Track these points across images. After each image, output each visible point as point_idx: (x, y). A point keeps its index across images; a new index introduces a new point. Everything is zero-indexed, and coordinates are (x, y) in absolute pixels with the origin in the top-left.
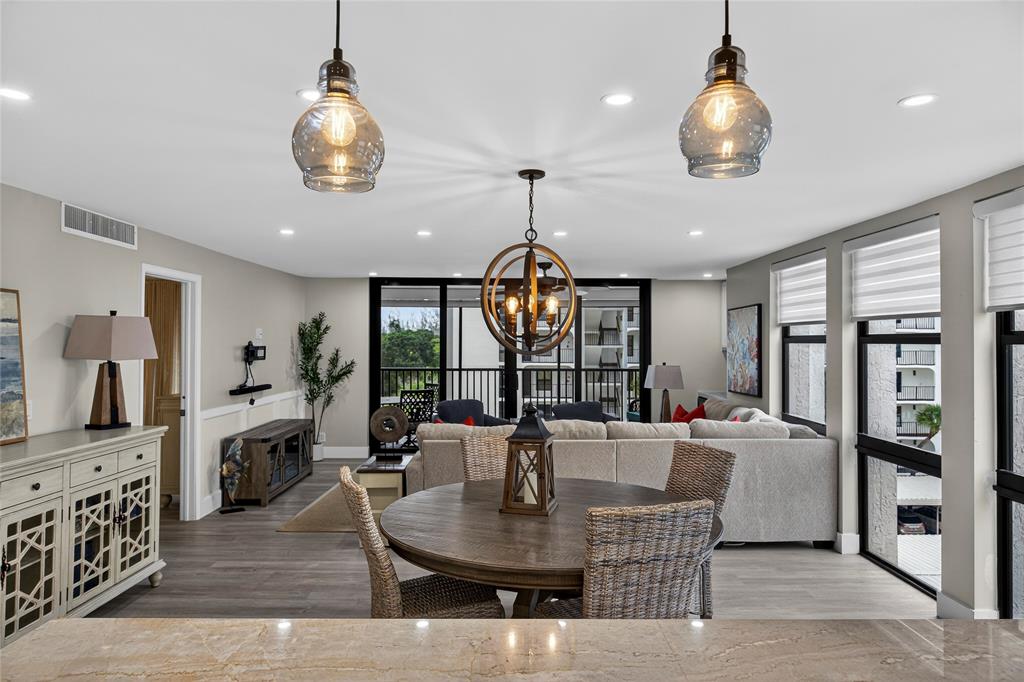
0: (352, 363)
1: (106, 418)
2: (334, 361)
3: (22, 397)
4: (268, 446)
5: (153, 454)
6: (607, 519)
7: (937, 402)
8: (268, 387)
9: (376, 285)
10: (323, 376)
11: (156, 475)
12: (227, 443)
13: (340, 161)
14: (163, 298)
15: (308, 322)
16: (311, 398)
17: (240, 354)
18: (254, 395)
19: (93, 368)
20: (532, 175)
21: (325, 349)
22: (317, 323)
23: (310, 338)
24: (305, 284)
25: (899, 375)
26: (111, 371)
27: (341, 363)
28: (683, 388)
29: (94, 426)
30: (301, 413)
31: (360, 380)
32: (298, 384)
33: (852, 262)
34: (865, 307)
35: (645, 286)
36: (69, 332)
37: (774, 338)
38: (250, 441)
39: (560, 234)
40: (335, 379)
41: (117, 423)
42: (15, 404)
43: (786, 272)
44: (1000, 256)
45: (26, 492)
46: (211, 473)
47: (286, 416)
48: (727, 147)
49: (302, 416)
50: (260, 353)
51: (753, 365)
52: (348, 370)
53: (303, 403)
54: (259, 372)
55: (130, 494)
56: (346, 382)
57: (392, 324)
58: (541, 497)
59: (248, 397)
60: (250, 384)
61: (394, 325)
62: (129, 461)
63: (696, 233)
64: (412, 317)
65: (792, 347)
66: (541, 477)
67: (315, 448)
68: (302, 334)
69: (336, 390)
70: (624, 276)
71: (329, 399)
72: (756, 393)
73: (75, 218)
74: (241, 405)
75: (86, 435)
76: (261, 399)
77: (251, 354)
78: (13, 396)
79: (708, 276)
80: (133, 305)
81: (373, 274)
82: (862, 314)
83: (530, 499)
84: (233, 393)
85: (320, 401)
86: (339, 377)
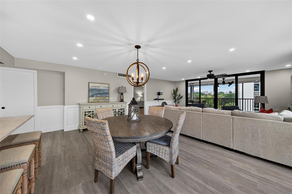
0: (182, 96)
2: (179, 96)
3: (109, 97)
8: (164, 99)
9: (187, 81)
15: (175, 89)
16: (175, 102)
17: (156, 93)
18: (159, 100)
20: (138, 47)
21: (178, 93)
22: (177, 89)
23: (175, 92)
24: (175, 83)
28: (268, 103)
31: (184, 99)
35: (262, 73)
50: (161, 94)
52: (181, 97)
54: (161, 97)
55: (120, 110)
59: (158, 100)
60: (158, 98)
63: (232, 50)
69: (180, 101)
77: (159, 94)
84: (154, 99)
85: (177, 102)
86: (180, 99)
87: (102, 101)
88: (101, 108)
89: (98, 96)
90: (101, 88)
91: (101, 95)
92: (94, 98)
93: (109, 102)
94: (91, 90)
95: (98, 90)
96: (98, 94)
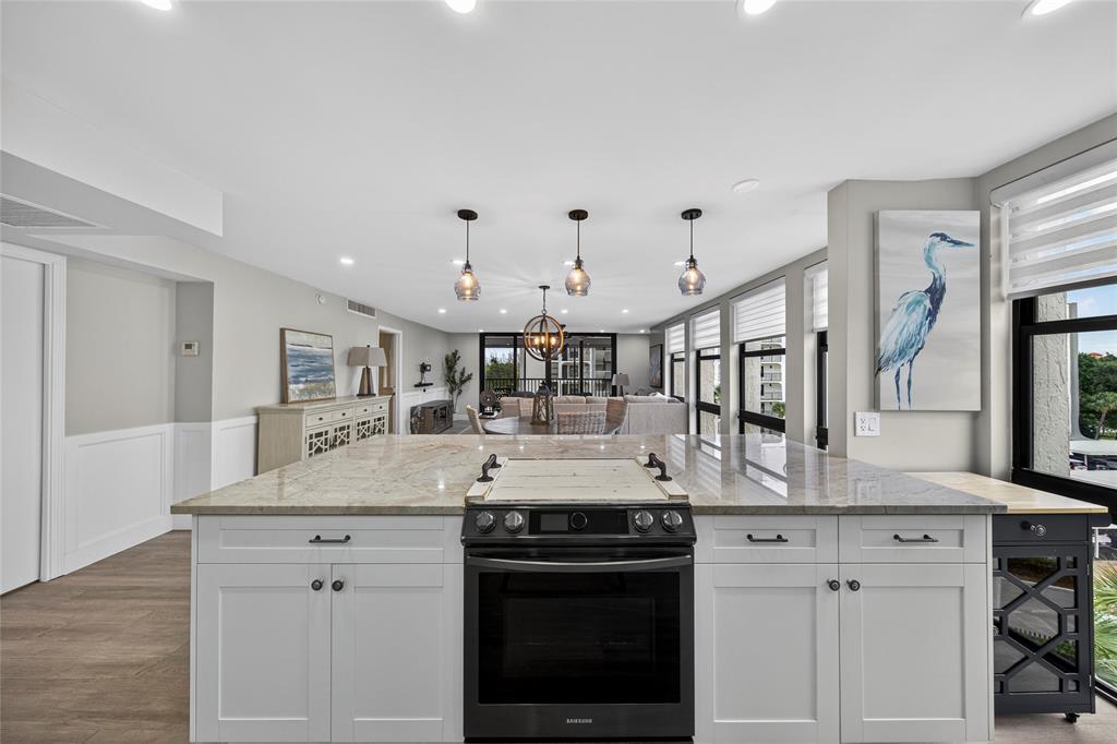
0: (471, 375)
1: (366, 392)
2: (462, 374)
3: (334, 380)
4: (432, 411)
5: (386, 406)
6: (565, 416)
7: (784, 400)
8: (431, 384)
9: (483, 336)
10: (457, 381)
11: (387, 415)
12: (413, 409)
13: (468, 292)
14: (387, 340)
15: (450, 354)
16: (451, 392)
17: (419, 368)
18: (425, 388)
19: (360, 370)
20: (545, 288)
21: (458, 368)
22: (454, 354)
23: (451, 362)
24: (449, 336)
25: (762, 386)
26: (367, 371)
27: (466, 375)
29: (361, 395)
30: (447, 397)
31: (475, 383)
32: (446, 385)
33: (694, 323)
34: (699, 344)
35: (614, 336)
36: (350, 354)
37: (667, 360)
38: (424, 408)
39: (565, 311)
40: (463, 382)
41: (370, 394)
42: (331, 383)
43: (672, 329)
44: (740, 321)
45: (340, 416)
46: (407, 422)
47: (440, 399)
48: (579, 288)
49: (447, 399)
50: (428, 368)
51: (659, 373)
52: (469, 378)
53: (448, 393)
54: (428, 378)
56: (467, 383)
57: (492, 361)
58: (547, 417)
59: (423, 388)
60: (423, 382)
61: (494, 360)
62: (376, 408)
63: (625, 311)
64: (503, 354)
65: (702, 362)
66: (547, 409)
67: (454, 415)
68: (447, 359)
69: (463, 388)
70: (602, 331)
71: (460, 392)
72: (660, 387)
73: (353, 305)
74: (419, 392)
75: (357, 400)
76: (429, 389)
77: (424, 368)
78: (331, 380)
79: (642, 331)
80: (375, 343)
81: (481, 331)
82: (698, 347)
83: (543, 419)
84: (416, 386)
85: (456, 393)
86: (465, 381)
87: (320, 397)
88: (321, 422)
89: (310, 378)
90: (316, 350)
91: (318, 374)
92: (301, 386)
93: (334, 398)
94: (291, 356)
95: (308, 357)
96: (308, 371)
